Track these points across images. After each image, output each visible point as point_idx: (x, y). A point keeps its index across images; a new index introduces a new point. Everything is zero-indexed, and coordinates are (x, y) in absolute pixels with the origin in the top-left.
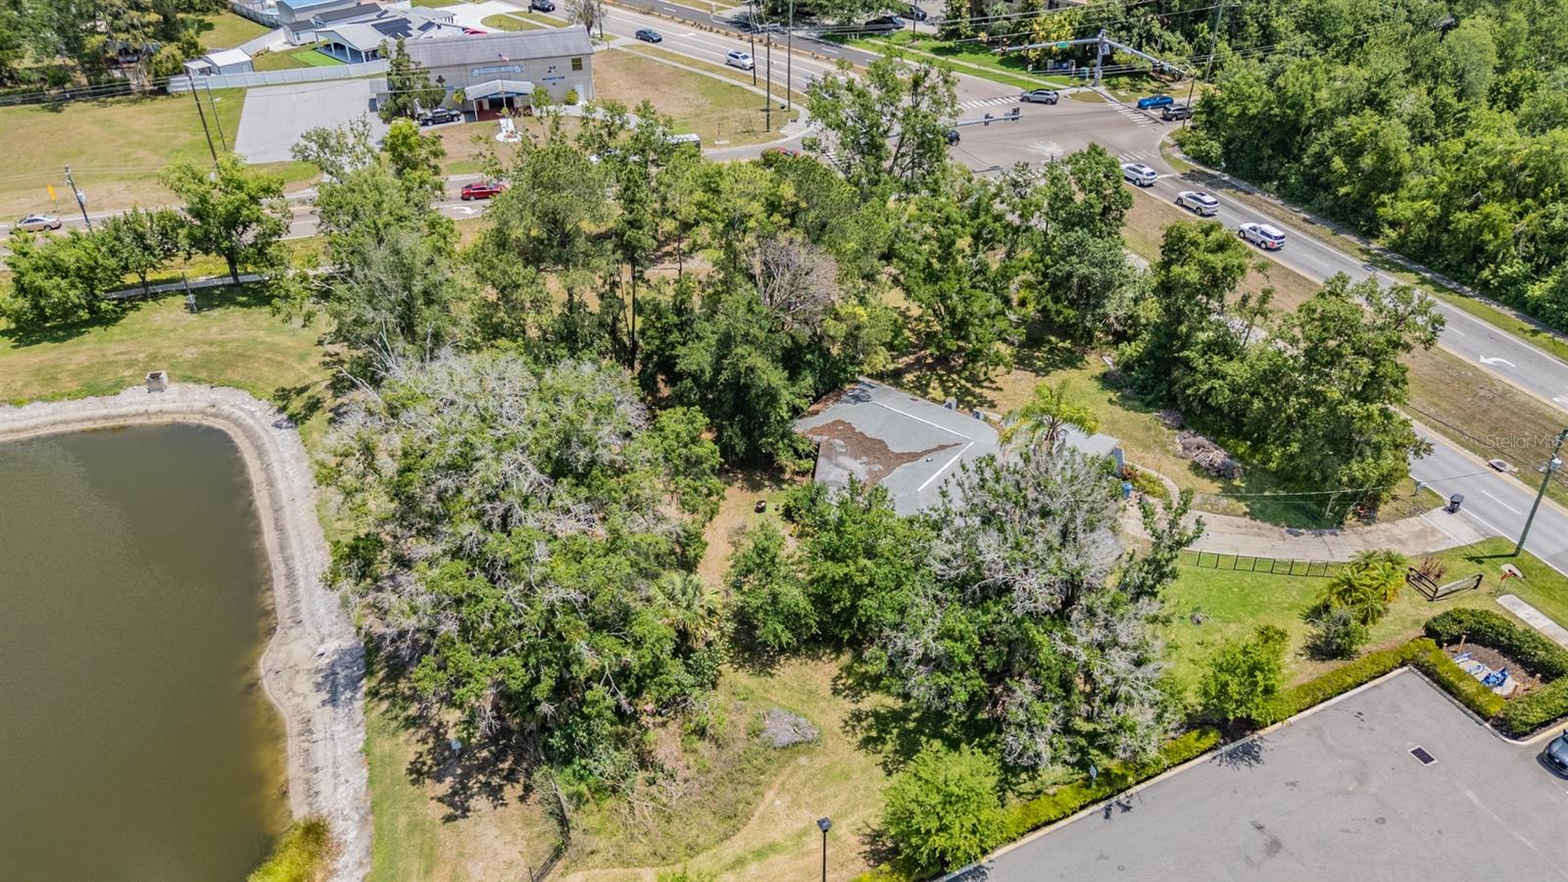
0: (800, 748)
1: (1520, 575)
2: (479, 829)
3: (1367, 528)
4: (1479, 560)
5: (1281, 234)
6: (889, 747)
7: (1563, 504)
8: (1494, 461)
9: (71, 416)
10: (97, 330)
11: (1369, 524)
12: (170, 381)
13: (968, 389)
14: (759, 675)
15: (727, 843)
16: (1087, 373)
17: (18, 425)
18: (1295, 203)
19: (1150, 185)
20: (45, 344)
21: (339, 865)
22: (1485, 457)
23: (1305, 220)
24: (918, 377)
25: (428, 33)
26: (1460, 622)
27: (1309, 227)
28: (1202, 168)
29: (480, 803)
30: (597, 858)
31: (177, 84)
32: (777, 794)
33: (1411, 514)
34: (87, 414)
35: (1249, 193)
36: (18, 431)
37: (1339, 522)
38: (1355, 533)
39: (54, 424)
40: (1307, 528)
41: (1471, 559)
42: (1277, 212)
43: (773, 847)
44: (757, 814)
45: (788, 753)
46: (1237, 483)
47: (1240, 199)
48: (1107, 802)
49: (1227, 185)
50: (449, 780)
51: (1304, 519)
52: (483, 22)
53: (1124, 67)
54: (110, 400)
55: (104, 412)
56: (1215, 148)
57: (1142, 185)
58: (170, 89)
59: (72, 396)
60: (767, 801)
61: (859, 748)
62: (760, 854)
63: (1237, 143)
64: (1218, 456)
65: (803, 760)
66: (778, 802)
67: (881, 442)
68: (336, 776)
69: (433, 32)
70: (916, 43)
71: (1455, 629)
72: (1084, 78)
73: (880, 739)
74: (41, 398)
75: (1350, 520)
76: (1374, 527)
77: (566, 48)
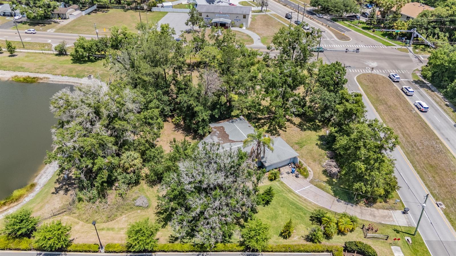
0: (141, 208)
1: (411, 242)
2: (56, 198)
3: (366, 208)
4: (398, 232)
5: (427, 107)
6: (163, 216)
7: (453, 226)
8: (438, 203)
9: (71, 81)
10: (89, 63)
11: (368, 207)
12: (94, 77)
13: (276, 128)
14: (149, 186)
15: (104, 223)
16: (318, 134)
17: (60, 80)
18: (447, 98)
19: (398, 82)
20: (78, 64)
21: (30, 195)
22: (437, 200)
23: (447, 105)
24: (265, 122)
25: (218, 4)
26: (357, 246)
27: (446, 107)
28: (423, 80)
29: (62, 192)
30: (74, 215)
31: (154, 9)
32: (125, 217)
33: (387, 209)
34: (74, 81)
35: (433, 91)
36: (59, 82)
37: (357, 203)
38: (360, 208)
39: (67, 82)
40: (345, 201)
41: (395, 230)
42: (438, 99)
43: (112, 229)
44: (117, 219)
45: (138, 207)
46: (334, 180)
47: (428, 93)
48: (200, 253)
49: (428, 87)
50: (61, 184)
51: (346, 197)
52: (239, 3)
53: (420, 42)
54: (80, 79)
55: (77, 82)
56: (430, 74)
57: (394, 81)
58: (152, 10)
59: (73, 76)
60: (122, 217)
61: (155, 213)
62: (108, 229)
63: (437, 74)
64: (335, 170)
65: (139, 211)
66: (124, 219)
67: (228, 135)
68: (47, 175)
69: (220, 4)
70: (359, 25)
71: (354, 248)
72: (406, 44)
73: (162, 214)
74: (67, 76)
75: (362, 203)
76: (369, 208)
77: (243, 12)
